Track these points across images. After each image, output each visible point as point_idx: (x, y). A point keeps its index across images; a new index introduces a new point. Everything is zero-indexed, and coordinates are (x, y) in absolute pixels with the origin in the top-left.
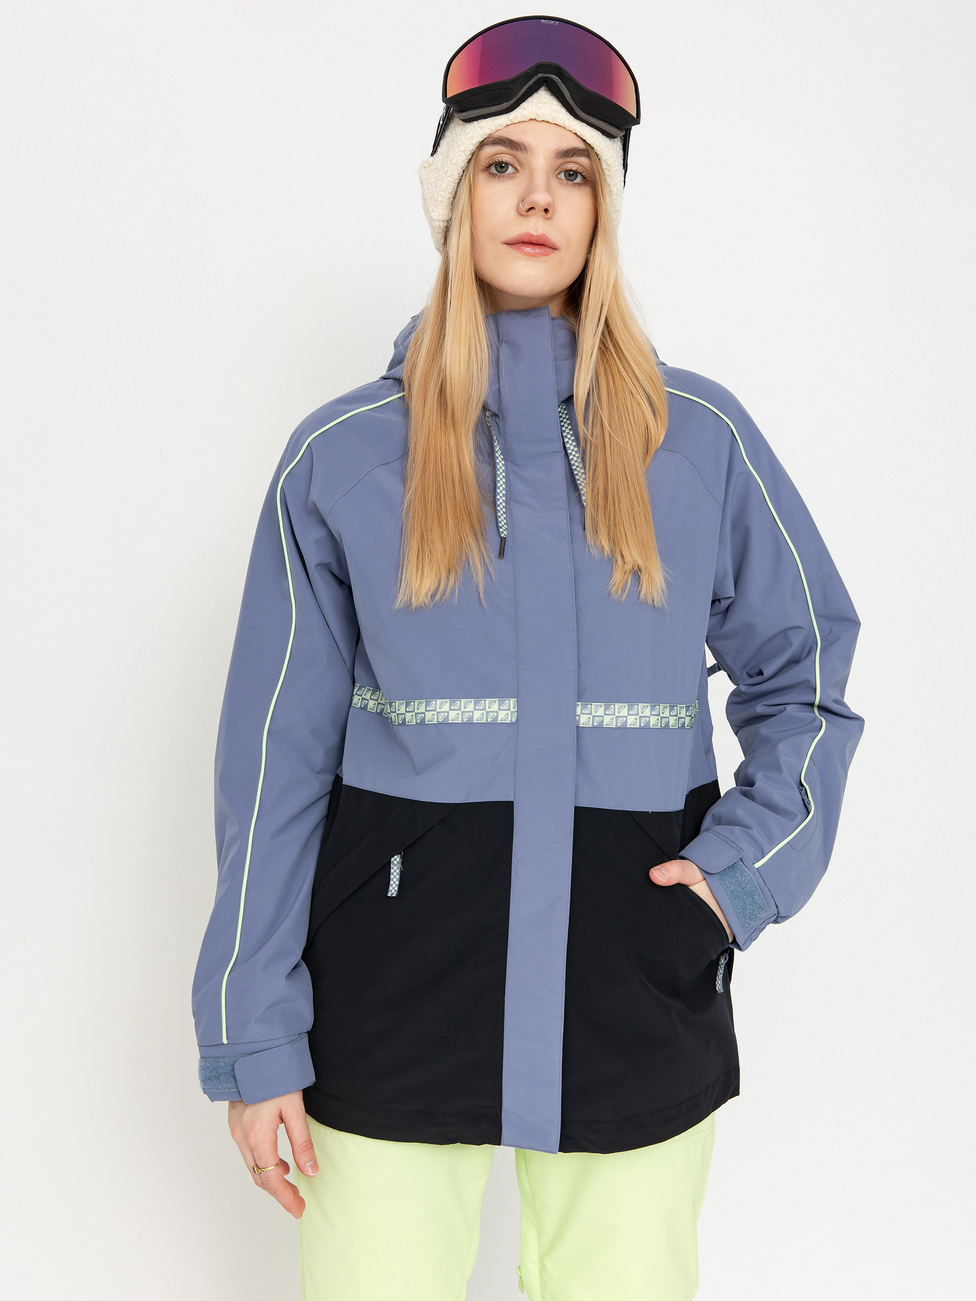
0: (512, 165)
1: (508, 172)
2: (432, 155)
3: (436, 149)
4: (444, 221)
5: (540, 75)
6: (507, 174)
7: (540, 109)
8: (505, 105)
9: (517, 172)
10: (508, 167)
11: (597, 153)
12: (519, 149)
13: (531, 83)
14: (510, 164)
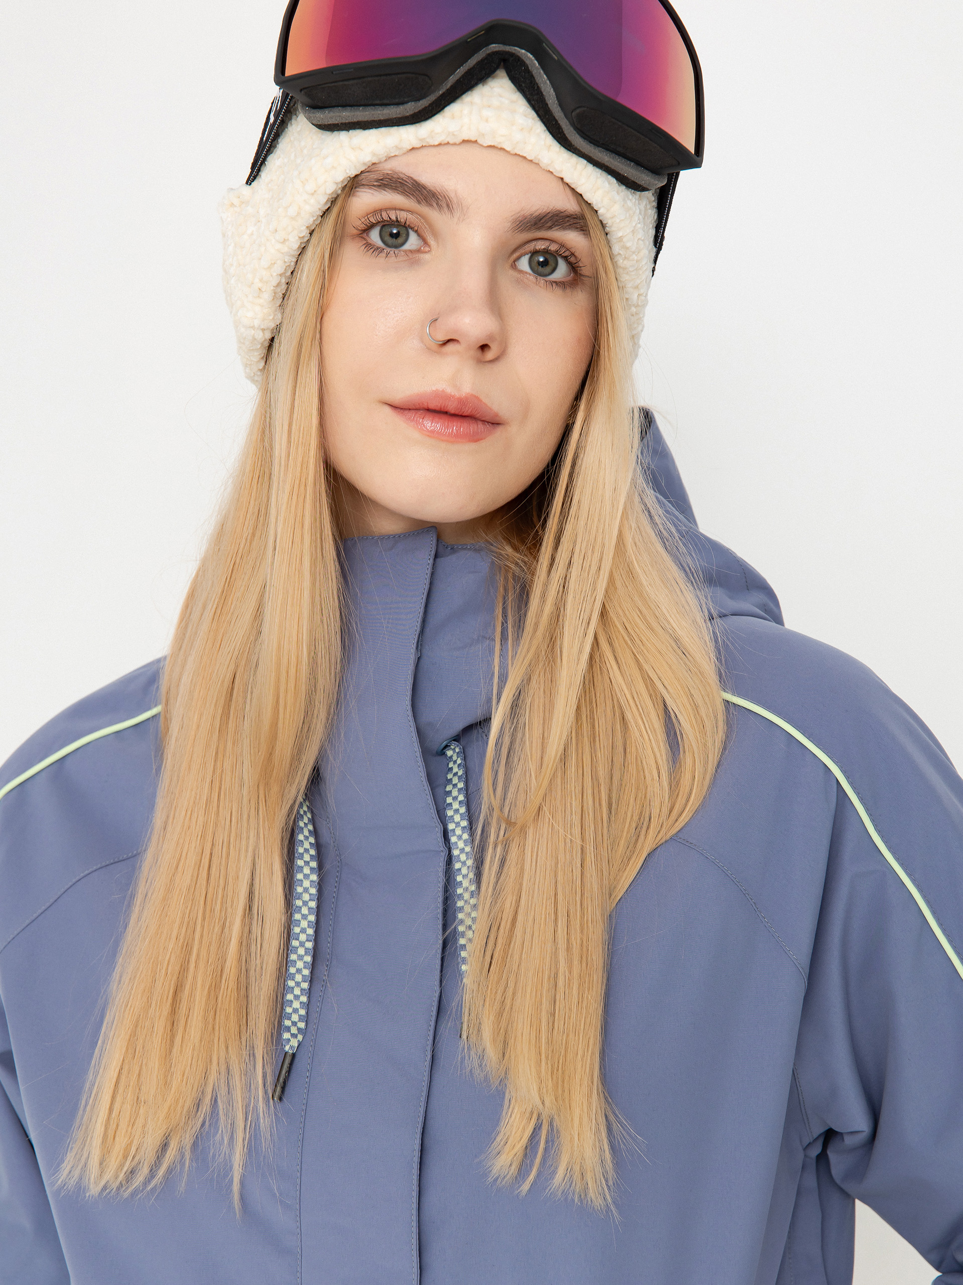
0: (416, 231)
1: (407, 247)
2: (249, 181)
3: (259, 170)
4: (263, 330)
5: (494, 47)
6: (405, 251)
7: (487, 121)
8: (410, 108)
9: (427, 249)
10: (408, 235)
11: (604, 222)
12: (435, 205)
13: (472, 62)
14: (412, 228)
